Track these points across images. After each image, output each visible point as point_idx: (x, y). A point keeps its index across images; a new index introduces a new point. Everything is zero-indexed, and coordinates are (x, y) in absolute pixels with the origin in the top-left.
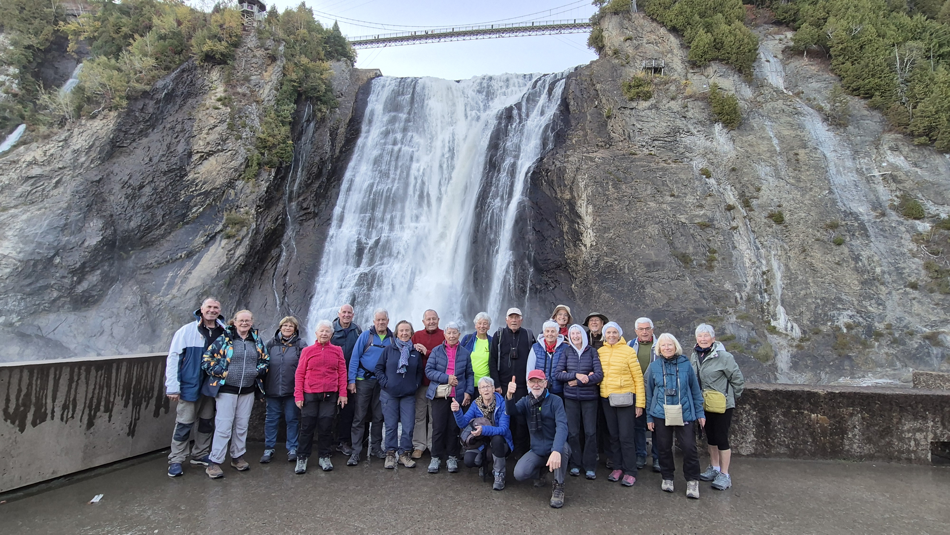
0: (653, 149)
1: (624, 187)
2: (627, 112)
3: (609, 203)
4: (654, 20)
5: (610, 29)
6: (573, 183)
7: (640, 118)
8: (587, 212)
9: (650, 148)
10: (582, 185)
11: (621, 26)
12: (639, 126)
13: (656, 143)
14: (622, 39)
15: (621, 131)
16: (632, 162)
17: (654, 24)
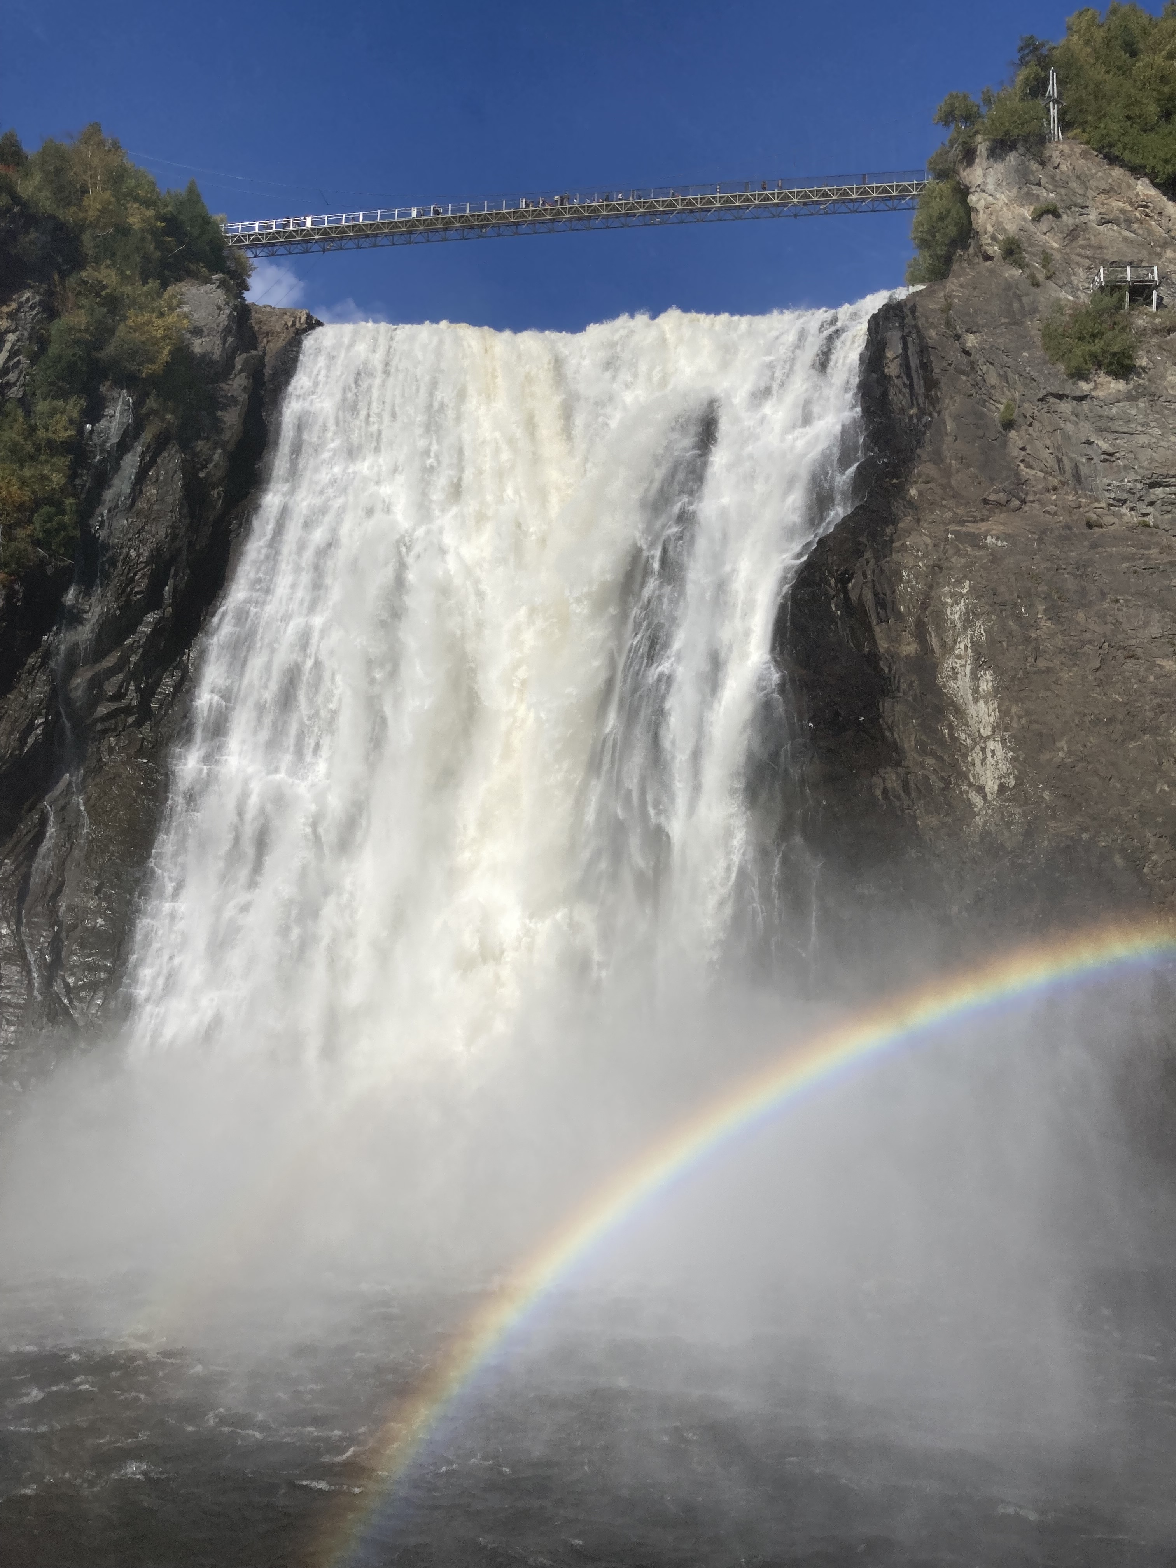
0: (1150, 509)
1: (1081, 616)
2: (1066, 407)
3: (1042, 664)
4: (1113, 160)
5: (990, 187)
6: (924, 606)
7: (1102, 424)
8: (976, 691)
9: (1143, 508)
10: (955, 613)
11: (1023, 177)
12: (1104, 446)
13: (1159, 491)
14: (1027, 212)
15: (1051, 462)
16: (1094, 546)
17: (1117, 172)
